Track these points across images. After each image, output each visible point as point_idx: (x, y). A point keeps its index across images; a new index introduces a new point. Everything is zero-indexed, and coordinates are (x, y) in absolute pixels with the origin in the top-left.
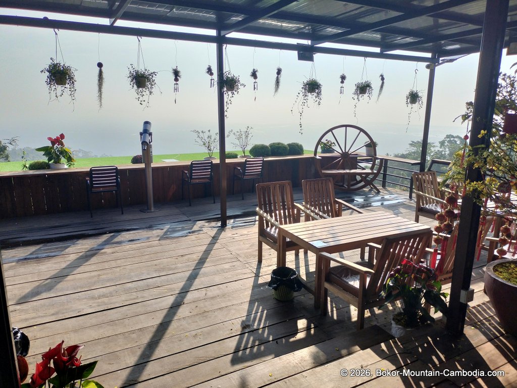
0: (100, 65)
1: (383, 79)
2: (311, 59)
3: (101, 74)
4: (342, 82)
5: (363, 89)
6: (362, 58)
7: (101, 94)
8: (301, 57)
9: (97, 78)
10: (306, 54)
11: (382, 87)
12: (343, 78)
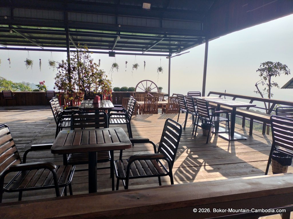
0: (40, 60)
1: (145, 63)
2: (114, 56)
3: (40, 62)
4: (126, 64)
5: (136, 66)
6: (135, 55)
7: (40, 68)
8: (110, 56)
9: (39, 63)
10: (112, 54)
11: (145, 65)
12: (126, 62)
